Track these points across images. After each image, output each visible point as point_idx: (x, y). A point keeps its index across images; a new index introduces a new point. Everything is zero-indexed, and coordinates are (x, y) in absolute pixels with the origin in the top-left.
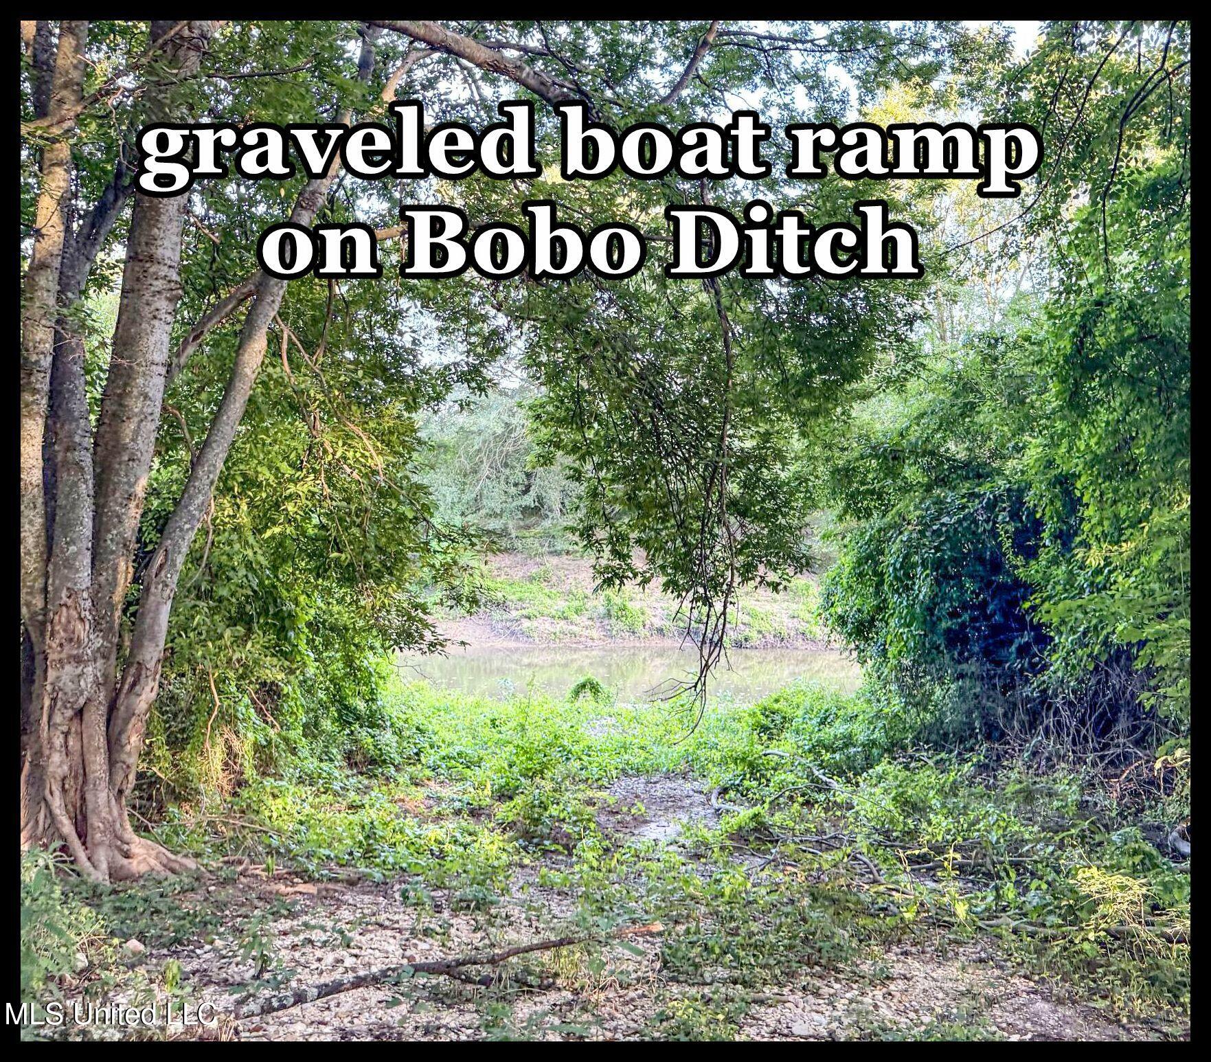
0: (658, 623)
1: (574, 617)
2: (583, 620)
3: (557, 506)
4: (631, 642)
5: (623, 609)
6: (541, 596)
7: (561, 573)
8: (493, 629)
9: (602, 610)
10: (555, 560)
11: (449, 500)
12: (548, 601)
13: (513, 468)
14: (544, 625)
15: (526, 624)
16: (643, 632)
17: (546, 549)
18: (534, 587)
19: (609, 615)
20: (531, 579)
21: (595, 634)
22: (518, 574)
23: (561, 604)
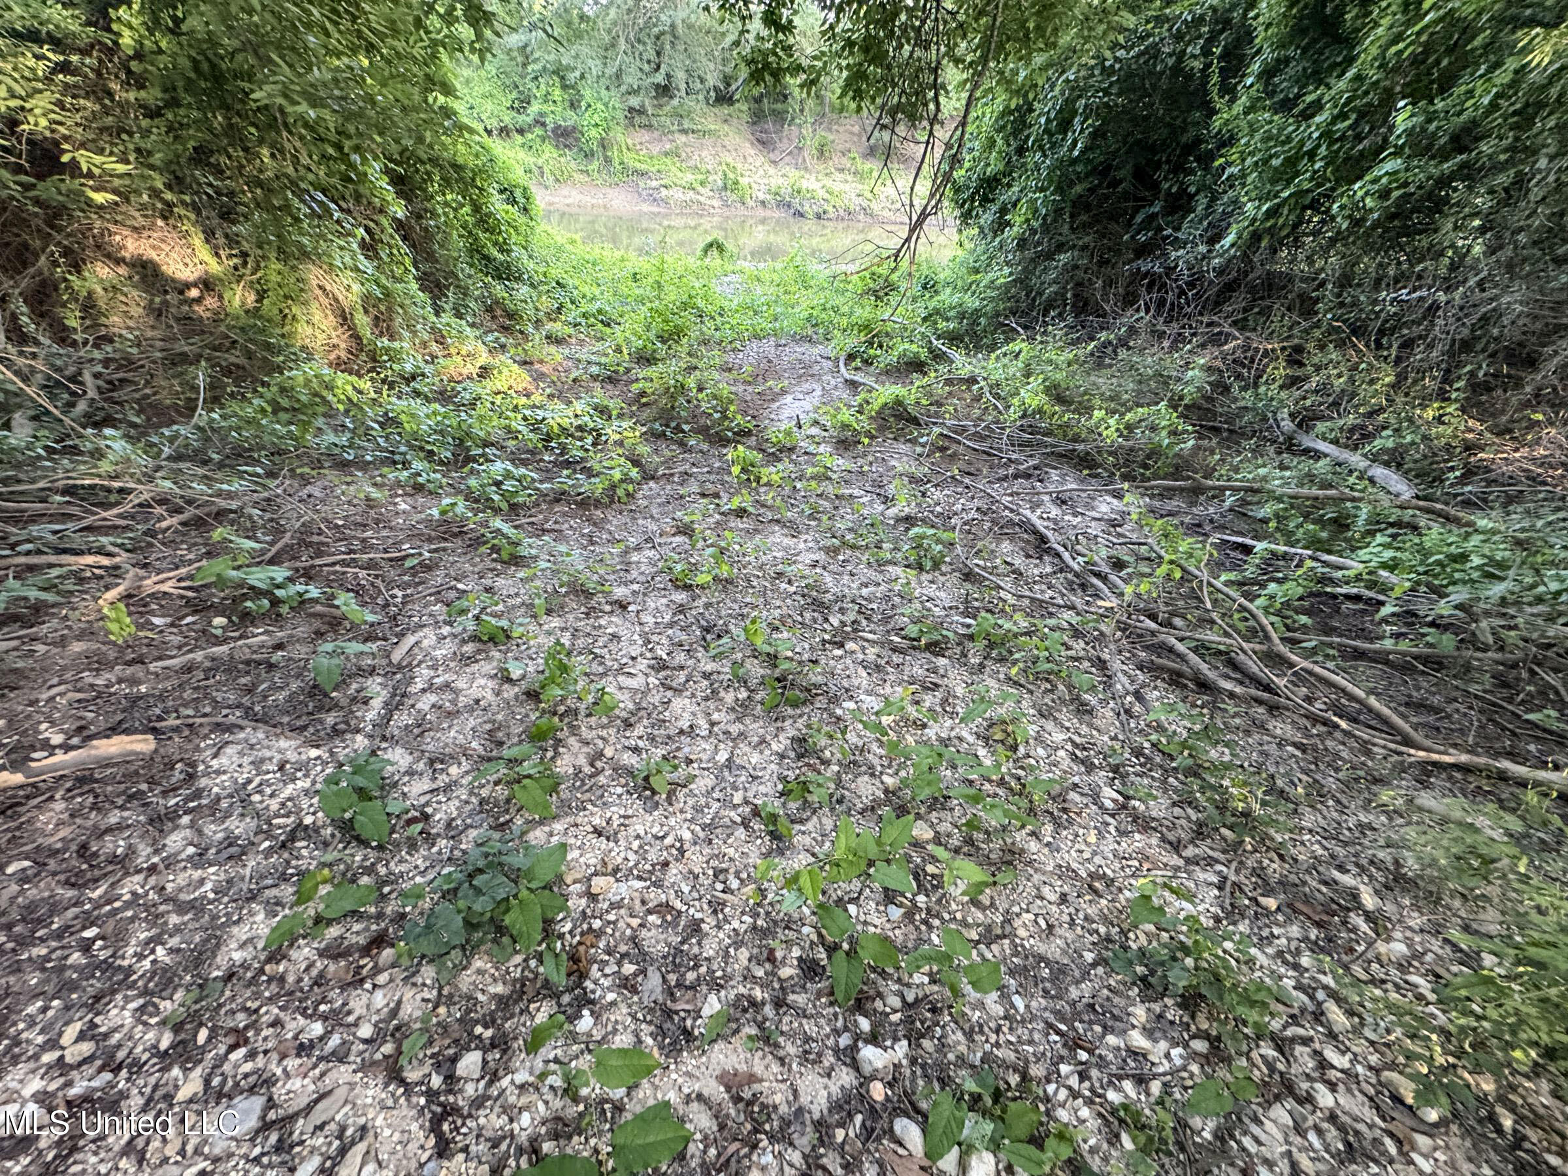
0: (761, 196)
1: (700, 188)
2: (705, 191)
3: (683, 86)
4: (742, 211)
5: (736, 183)
6: (673, 169)
7: (688, 150)
8: (640, 195)
9: (720, 183)
10: (683, 138)
11: (594, 72)
12: (680, 174)
13: (644, 44)
14: (677, 194)
15: (664, 192)
16: (751, 203)
17: (675, 127)
18: (668, 161)
19: (725, 188)
20: (666, 154)
21: (716, 203)
22: (656, 149)
23: (689, 177)
